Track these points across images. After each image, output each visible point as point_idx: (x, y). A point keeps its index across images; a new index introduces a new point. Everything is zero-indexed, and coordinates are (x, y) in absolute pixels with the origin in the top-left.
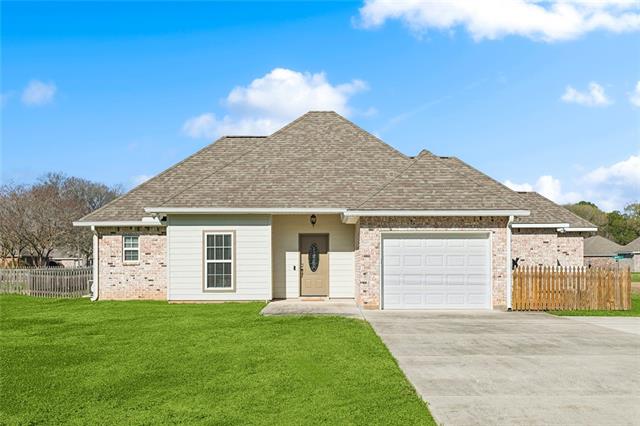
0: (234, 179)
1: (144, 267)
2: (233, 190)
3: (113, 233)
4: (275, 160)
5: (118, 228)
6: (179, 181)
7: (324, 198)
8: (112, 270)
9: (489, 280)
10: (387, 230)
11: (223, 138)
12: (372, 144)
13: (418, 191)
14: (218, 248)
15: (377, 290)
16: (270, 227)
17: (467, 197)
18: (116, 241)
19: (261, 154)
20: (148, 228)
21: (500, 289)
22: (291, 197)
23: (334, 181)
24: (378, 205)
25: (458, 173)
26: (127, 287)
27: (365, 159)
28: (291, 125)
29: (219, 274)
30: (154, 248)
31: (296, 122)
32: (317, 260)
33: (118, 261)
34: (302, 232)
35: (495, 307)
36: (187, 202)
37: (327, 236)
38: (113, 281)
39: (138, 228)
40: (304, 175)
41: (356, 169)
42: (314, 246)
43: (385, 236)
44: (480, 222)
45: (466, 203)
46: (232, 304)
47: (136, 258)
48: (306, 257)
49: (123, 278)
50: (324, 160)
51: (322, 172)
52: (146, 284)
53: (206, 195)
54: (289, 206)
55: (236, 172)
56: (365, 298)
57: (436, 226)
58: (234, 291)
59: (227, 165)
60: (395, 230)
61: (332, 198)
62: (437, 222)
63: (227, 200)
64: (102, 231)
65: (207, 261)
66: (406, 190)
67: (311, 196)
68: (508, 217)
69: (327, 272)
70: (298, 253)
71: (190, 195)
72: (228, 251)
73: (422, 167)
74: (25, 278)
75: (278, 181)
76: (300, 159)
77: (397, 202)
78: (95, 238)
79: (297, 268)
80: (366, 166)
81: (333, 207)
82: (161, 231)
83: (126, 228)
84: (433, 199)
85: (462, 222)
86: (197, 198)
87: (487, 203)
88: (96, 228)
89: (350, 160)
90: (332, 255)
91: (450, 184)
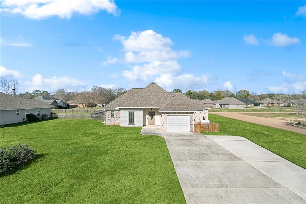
0: (135, 100)
1: (115, 118)
2: (135, 103)
3: (109, 111)
4: (143, 95)
5: (110, 110)
6: (123, 99)
7: (154, 105)
8: (109, 119)
9: (189, 125)
10: (168, 114)
11: (132, 89)
12: (164, 92)
13: (174, 106)
14: (132, 115)
15: (166, 127)
16: (142, 111)
17: (185, 107)
18: (109, 112)
19: (140, 94)
20: (116, 110)
21: (191, 127)
22: (147, 104)
23: (156, 101)
24: (166, 109)
25: (183, 101)
26: (112, 122)
27: (163, 95)
28: (147, 87)
29: (132, 121)
30: (117, 114)
31: (148, 86)
32: (152, 117)
33: (110, 117)
34: (149, 111)
35: (191, 131)
36: (125, 105)
37: (154, 112)
38: (109, 121)
39: (114, 110)
40: (150, 99)
41: (161, 98)
42: (152, 114)
43: (167, 116)
44: (188, 113)
45: (185, 109)
46: (134, 127)
47: (114, 116)
48: (150, 116)
49: (111, 121)
50: (154, 96)
51: (154, 98)
52: (116, 122)
53: (129, 104)
54: (147, 107)
55: (135, 98)
56: (163, 129)
57: (178, 114)
58: (135, 124)
59: (133, 96)
60: (170, 114)
61: (156, 105)
62: (178, 113)
63: (133, 105)
64: (106, 111)
65: (129, 118)
66: (172, 105)
67: (151, 104)
68: (193, 112)
69: (154, 120)
70: (148, 116)
71: (126, 104)
72: (133, 116)
73: (175, 100)
74: (90, 116)
75: (144, 101)
76: (149, 95)
77: (170, 108)
78: (105, 112)
79: (148, 119)
80: (163, 97)
81: (156, 107)
82: (119, 111)
83: (111, 110)
84: (178, 108)
85: (184, 113)
86: (127, 105)
87: (189, 109)
88: (105, 110)
89: (159, 95)
90: (155, 116)
91: (181, 104)
